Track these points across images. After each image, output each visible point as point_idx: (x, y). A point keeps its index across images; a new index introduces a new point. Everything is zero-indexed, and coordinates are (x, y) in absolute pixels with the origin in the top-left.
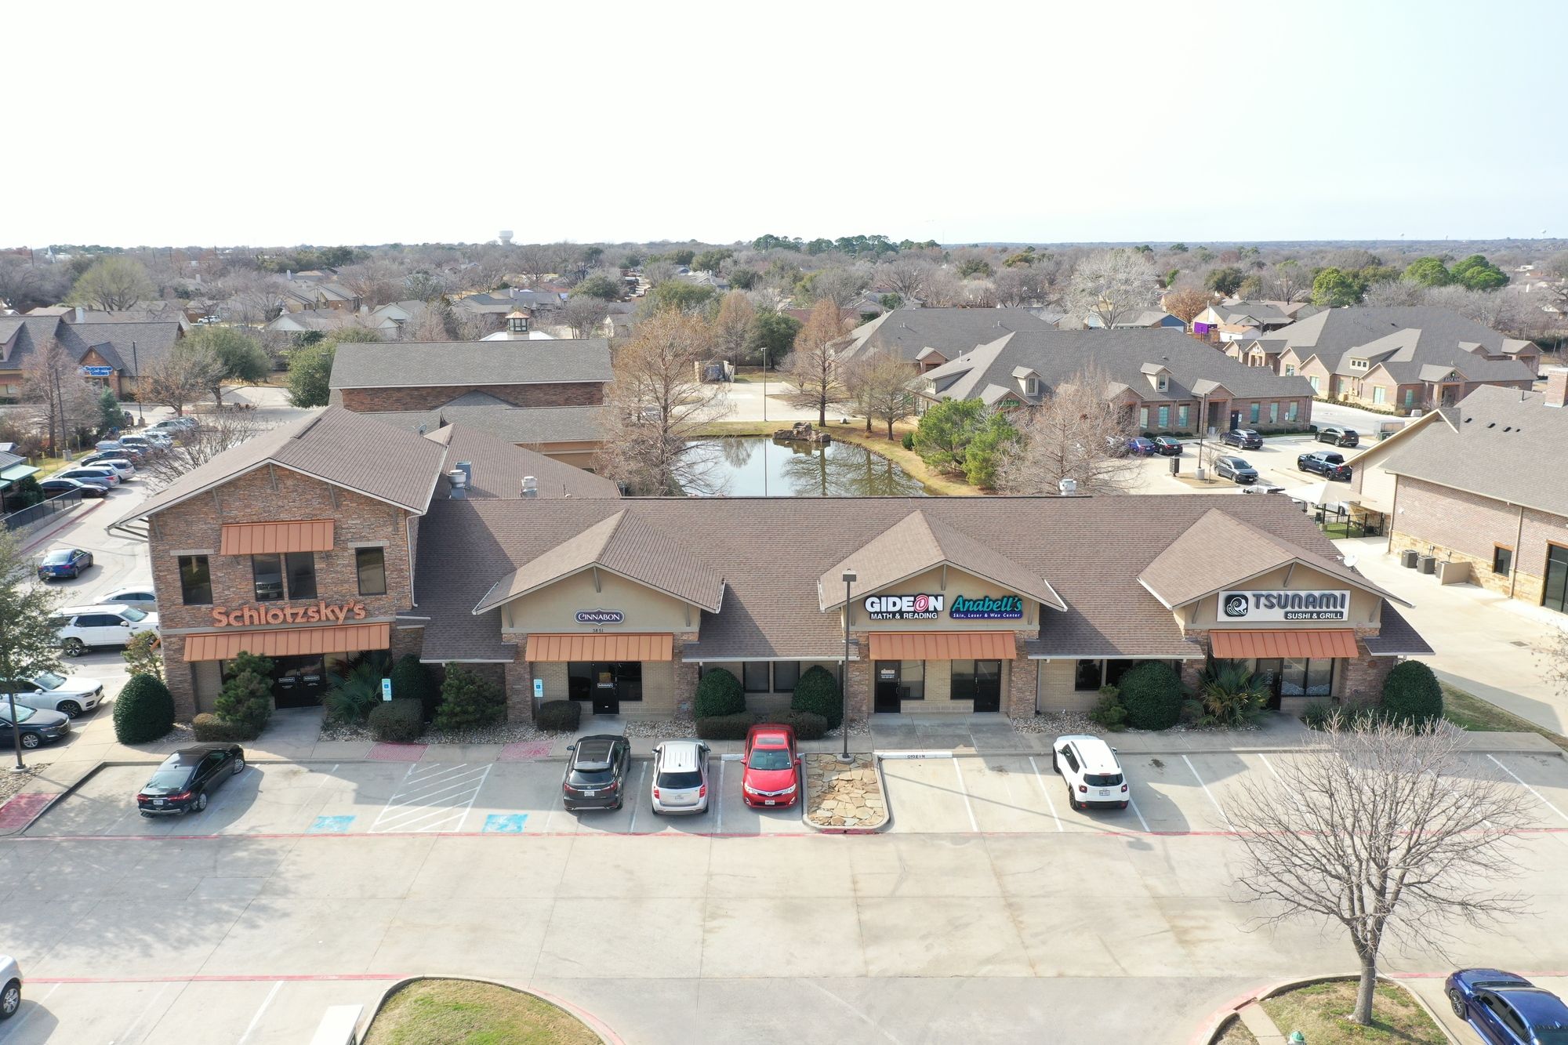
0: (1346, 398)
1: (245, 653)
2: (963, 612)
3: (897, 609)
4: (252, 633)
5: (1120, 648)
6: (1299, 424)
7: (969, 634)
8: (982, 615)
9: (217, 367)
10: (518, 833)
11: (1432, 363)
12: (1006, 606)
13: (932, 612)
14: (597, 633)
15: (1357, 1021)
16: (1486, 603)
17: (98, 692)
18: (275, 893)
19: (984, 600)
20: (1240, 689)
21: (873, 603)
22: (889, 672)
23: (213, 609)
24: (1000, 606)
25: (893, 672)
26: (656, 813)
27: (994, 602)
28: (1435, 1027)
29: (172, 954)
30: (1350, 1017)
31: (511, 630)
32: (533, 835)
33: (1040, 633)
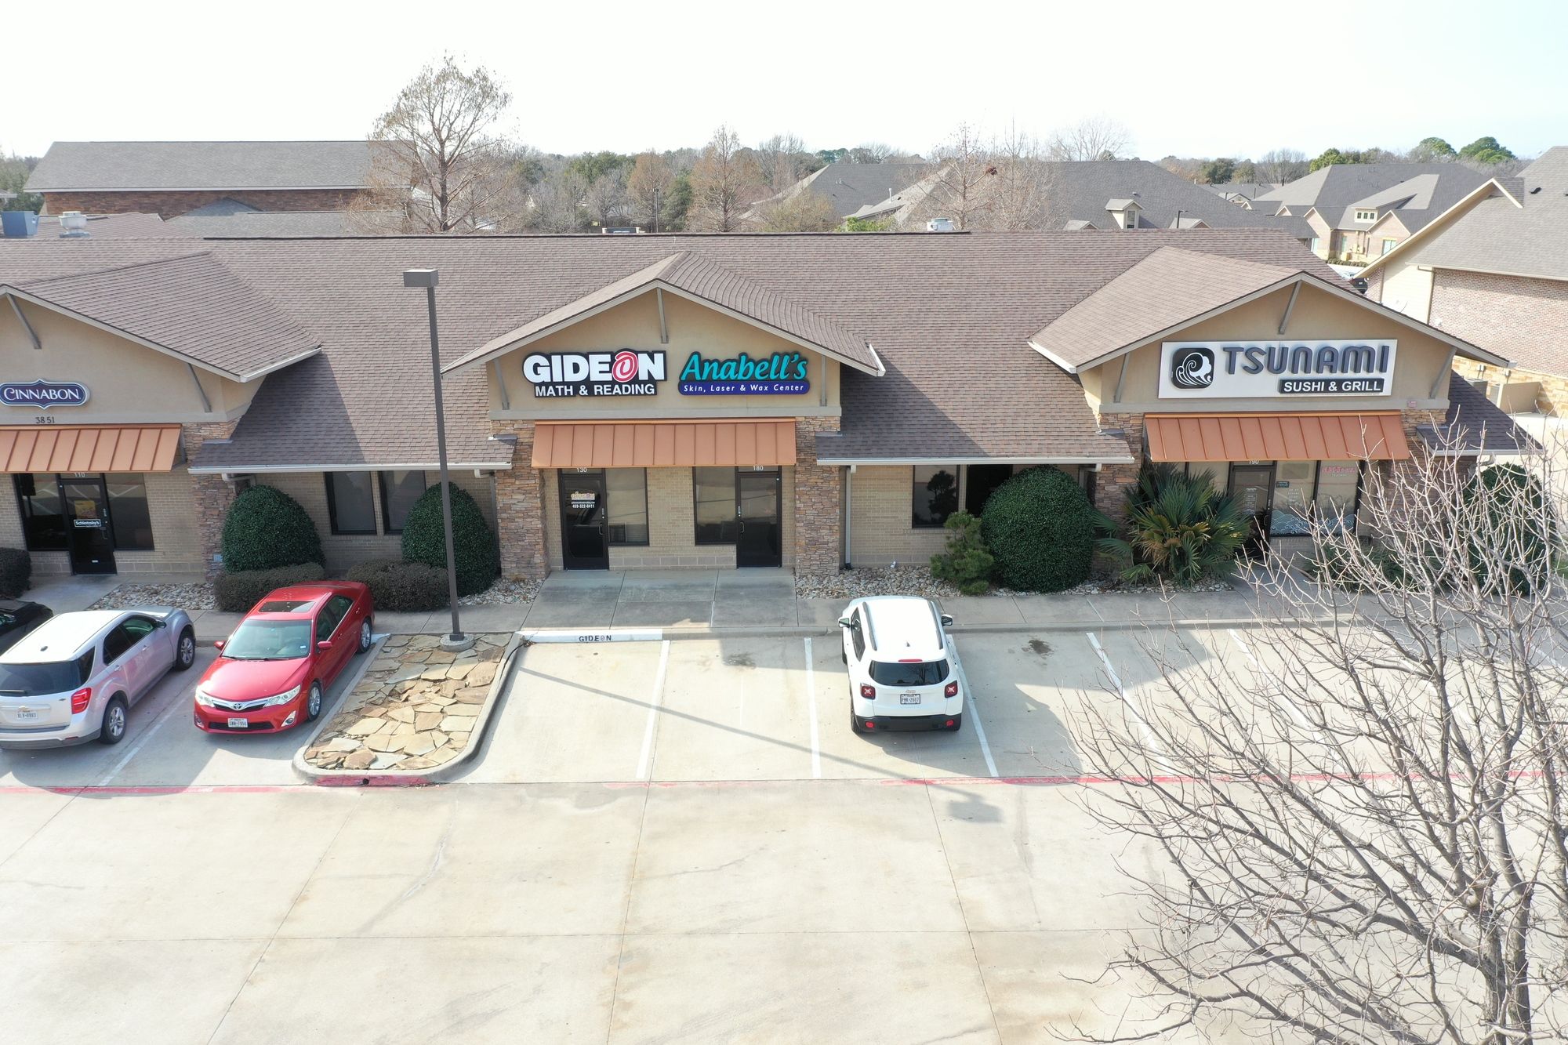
0: (1349, 256)
3: (580, 376)
5: (986, 448)
7: (715, 423)
8: (735, 388)
12: (777, 372)
13: (645, 382)
14: (41, 427)
19: (738, 362)
20: (1198, 517)
21: (536, 366)
22: (585, 496)
24: (768, 372)
25: (592, 497)
27: (756, 364)
33: (844, 421)
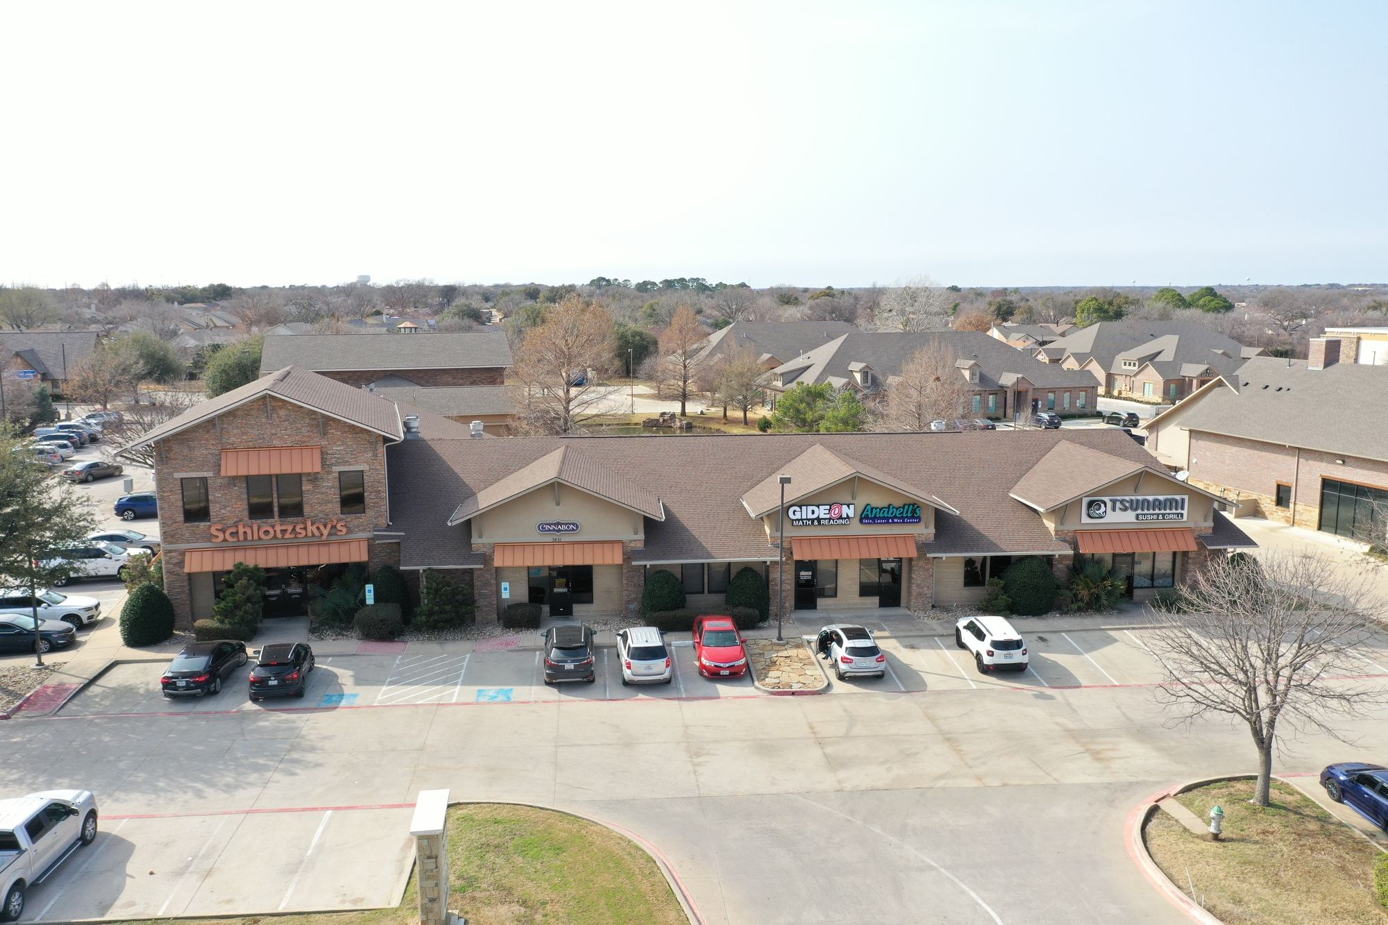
0: (1120, 393)
1: (241, 564)
2: (871, 518)
3: (815, 516)
4: (245, 548)
5: (1004, 547)
6: (1088, 410)
7: (876, 538)
8: (887, 520)
9: (140, 367)
10: (508, 701)
11: (1190, 362)
12: (907, 513)
13: (845, 519)
14: (556, 543)
15: (1258, 803)
16: (1273, 530)
17: (97, 607)
18: (304, 750)
19: (889, 508)
20: (1104, 579)
21: (795, 511)
22: (806, 573)
23: (210, 526)
24: (902, 513)
25: (810, 573)
26: (627, 684)
27: (897, 509)
28: (1318, 807)
29: (223, 795)
30: (1252, 801)
31: (480, 541)
32: (523, 703)
33: (936, 536)
